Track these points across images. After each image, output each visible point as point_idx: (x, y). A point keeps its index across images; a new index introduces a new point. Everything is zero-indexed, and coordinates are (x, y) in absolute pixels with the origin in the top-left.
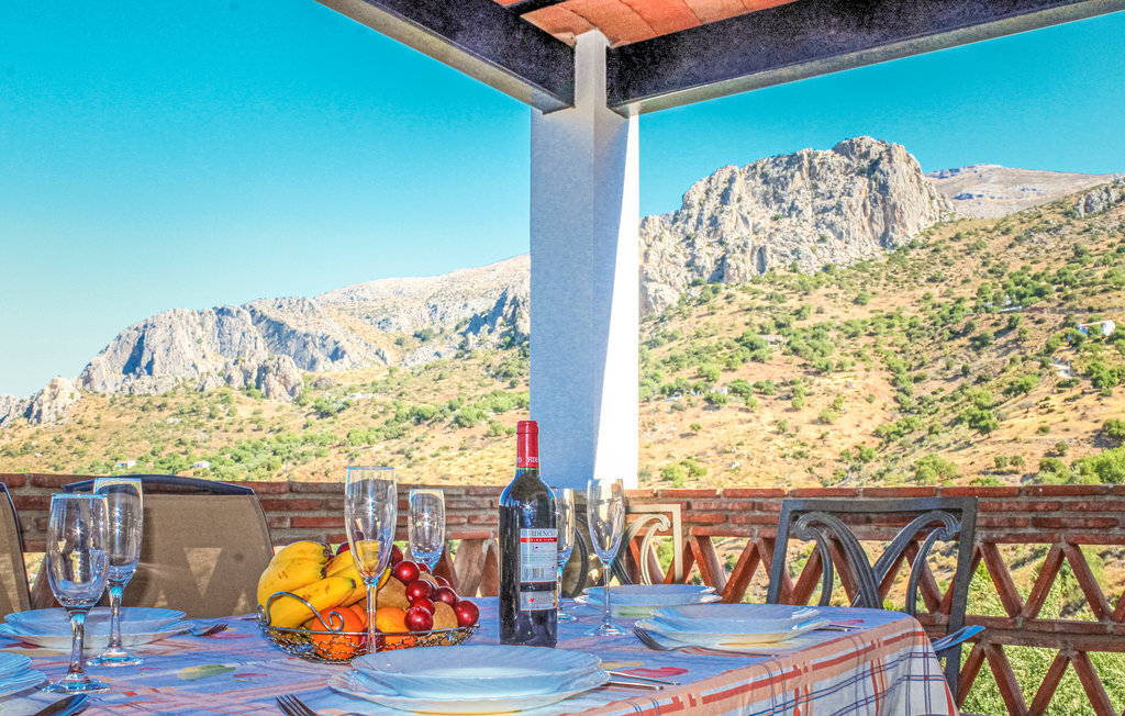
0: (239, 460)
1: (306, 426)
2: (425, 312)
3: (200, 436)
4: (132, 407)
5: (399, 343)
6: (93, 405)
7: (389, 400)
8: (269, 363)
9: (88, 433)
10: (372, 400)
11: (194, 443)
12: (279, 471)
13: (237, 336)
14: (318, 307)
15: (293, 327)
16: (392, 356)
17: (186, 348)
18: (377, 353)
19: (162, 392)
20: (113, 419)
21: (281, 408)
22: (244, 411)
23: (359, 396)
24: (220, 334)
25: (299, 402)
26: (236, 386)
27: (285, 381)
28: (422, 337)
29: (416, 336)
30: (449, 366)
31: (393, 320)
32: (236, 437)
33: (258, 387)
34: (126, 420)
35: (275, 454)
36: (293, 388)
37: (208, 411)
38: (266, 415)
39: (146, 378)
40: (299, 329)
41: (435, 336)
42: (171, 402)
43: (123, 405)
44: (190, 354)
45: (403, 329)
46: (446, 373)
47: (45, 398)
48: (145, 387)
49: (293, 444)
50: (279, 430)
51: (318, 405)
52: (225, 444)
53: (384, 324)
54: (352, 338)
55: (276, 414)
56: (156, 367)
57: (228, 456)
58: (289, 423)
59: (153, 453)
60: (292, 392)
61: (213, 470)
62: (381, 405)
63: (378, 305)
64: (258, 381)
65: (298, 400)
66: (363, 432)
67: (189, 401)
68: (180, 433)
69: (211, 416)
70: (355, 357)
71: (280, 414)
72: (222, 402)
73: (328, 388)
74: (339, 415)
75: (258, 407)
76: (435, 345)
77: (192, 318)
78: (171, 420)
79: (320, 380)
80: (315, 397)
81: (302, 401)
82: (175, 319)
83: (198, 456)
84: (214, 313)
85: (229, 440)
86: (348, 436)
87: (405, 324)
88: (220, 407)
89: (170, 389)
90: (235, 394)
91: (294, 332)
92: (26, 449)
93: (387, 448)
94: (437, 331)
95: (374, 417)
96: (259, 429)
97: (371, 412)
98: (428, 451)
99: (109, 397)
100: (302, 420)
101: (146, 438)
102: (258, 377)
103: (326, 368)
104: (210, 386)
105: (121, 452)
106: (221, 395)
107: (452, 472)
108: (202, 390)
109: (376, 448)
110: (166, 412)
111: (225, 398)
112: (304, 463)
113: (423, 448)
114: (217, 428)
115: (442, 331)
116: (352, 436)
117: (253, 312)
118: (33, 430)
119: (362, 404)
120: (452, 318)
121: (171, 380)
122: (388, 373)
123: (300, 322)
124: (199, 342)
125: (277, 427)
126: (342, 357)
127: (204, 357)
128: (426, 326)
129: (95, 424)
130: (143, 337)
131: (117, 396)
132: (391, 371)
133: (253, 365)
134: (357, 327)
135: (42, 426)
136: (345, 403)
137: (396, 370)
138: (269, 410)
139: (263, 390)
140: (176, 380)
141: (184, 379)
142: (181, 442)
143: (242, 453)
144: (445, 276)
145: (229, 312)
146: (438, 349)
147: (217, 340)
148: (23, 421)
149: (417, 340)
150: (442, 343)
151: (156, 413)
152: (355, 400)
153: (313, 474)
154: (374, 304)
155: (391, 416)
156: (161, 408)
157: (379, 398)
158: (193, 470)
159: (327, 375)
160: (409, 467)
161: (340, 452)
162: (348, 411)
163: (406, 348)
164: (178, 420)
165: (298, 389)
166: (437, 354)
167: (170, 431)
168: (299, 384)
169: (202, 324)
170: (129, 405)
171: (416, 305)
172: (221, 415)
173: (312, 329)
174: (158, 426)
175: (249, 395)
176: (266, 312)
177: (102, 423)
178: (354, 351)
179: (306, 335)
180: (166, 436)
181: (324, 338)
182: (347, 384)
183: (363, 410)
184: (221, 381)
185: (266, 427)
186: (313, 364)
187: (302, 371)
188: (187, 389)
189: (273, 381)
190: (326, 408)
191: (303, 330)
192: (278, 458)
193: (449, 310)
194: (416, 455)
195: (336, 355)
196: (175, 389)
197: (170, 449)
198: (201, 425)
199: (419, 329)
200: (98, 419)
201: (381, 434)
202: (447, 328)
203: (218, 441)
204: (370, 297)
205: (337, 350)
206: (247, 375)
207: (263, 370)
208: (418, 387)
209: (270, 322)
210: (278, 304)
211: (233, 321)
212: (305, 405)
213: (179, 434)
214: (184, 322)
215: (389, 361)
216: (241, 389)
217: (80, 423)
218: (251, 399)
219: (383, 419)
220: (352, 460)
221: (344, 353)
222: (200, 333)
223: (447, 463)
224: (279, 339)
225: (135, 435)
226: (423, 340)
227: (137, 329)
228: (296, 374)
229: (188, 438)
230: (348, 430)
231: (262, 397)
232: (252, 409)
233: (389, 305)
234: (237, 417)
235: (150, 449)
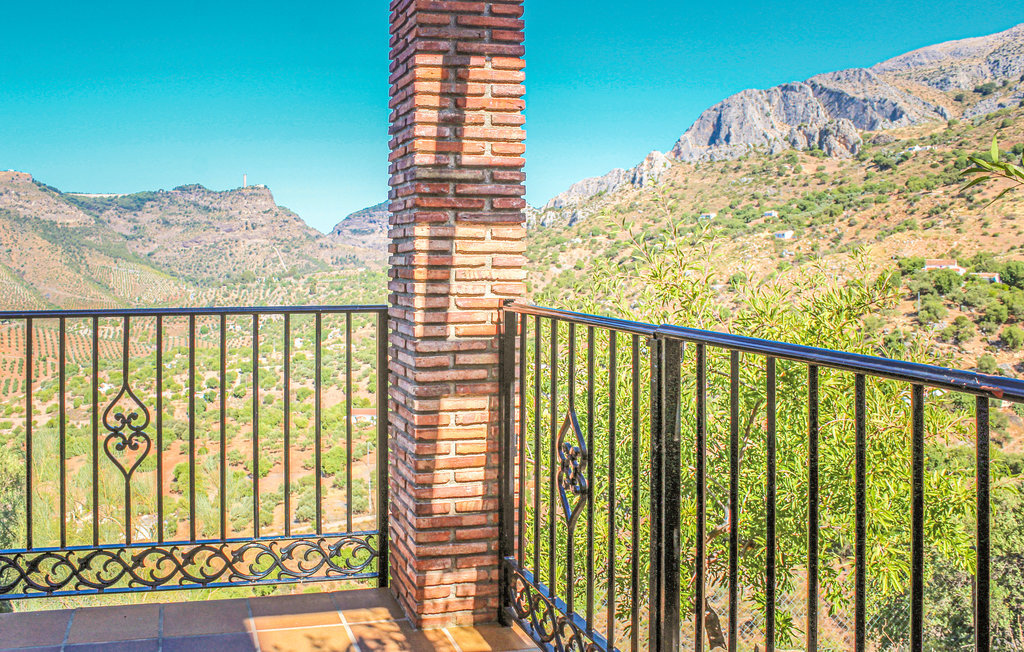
0: (804, 209)
1: (866, 178)
2: (986, 68)
3: (770, 190)
4: (713, 171)
5: (959, 99)
6: (681, 172)
7: (948, 150)
8: (830, 127)
9: (679, 193)
10: (931, 151)
11: (765, 197)
12: (841, 217)
13: (800, 107)
14: (874, 75)
15: (852, 95)
16: (951, 112)
17: (756, 122)
18: (935, 111)
19: (737, 157)
20: (697, 181)
21: (842, 164)
22: (808, 169)
23: (917, 148)
24: (786, 107)
25: (859, 158)
26: (801, 147)
27: (844, 140)
28: (984, 91)
29: (976, 90)
30: (1013, 115)
31: (951, 79)
32: (801, 190)
33: (821, 148)
34: (707, 181)
35: (837, 202)
36: (853, 146)
37: (776, 170)
38: (828, 171)
39: (723, 147)
40: (857, 96)
41: (998, 89)
42: (744, 164)
43: (705, 169)
44: (760, 126)
45: (963, 87)
46: (1009, 120)
47: (644, 168)
48: (723, 154)
49: (854, 194)
50: (841, 183)
51: (877, 158)
52: (792, 196)
53: (943, 84)
54: (909, 99)
55: (838, 169)
56: (732, 138)
57: (794, 206)
58: (849, 176)
59: (731, 207)
60: (852, 150)
61: (781, 218)
62: (941, 155)
63: (934, 68)
64: (820, 143)
65: (858, 156)
66: (923, 179)
67: (759, 163)
68: (753, 189)
69: (780, 175)
70: (912, 115)
71: (842, 168)
72: (788, 162)
73: (886, 144)
74: (898, 167)
75: (820, 164)
76: (999, 97)
77: (760, 96)
78: (745, 179)
79: (878, 137)
80: (874, 152)
81: (862, 157)
82: (747, 99)
83: (769, 206)
84: (779, 90)
85: (796, 193)
86: (906, 184)
87: (964, 82)
88: (787, 166)
89: (743, 154)
90: (800, 155)
91: (852, 99)
92: (632, 207)
93: (946, 193)
94: (1000, 84)
95: (933, 166)
96: (823, 183)
97: (929, 161)
98: (990, 194)
99: (693, 165)
100: (862, 173)
101: (725, 194)
102: (820, 139)
103: (885, 128)
104: (778, 150)
105: (704, 206)
106: (787, 157)
107: (1017, 212)
108: (771, 153)
109: (935, 193)
110: (741, 173)
111: (791, 159)
112: (864, 210)
113: (984, 190)
114: (785, 184)
115: (1005, 83)
116: (911, 183)
117: (814, 86)
118: (636, 193)
119: (921, 155)
120: (1017, 71)
121: (743, 147)
122: (946, 126)
123: (858, 90)
124: (767, 115)
125: (838, 180)
126: (901, 116)
127: (772, 127)
128: (987, 81)
129: (684, 186)
130: (720, 116)
131: (700, 163)
132: (949, 124)
133: (815, 129)
134: (914, 89)
135: (643, 189)
136: (903, 156)
137: (955, 123)
138: (830, 166)
139: (825, 150)
140: (748, 147)
141: (754, 146)
142: (754, 197)
143: (806, 203)
144: (1006, 32)
145: (792, 89)
146: (1000, 101)
147: (783, 112)
148: (628, 187)
149: (978, 96)
150: (1005, 95)
151: (731, 174)
152: (912, 152)
153: (873, 218)
154: (931, 67)
155: (951, 164)
156: (737, 169)
157: (936, 149)
158: (764, 218)
159: (884, 133)
160: (970, 209)
161: (899, 199)
162: (906, 163)
163: (966, 103)
164: (751, 179)
165: (857, 147)
166: (1000, 105)
167: (744, 188)
168: (858, 143)
169: (769, 101)
170: (710, 169)
171: (975, 63)
172: (787, 173)
173: (869, 95)
174: (734, 185)
175: (812, 155)
176: (825, 85)
177: (688, 185)
178: (911, 110)
179: (865, 101)
180: (741, 193)
181: (882, 101)
182: (905, 139)
183: (921, 161)
184: (787, 145)
185: (828, 181)
186: (873, 124)
187: (860, 131)
188: (758, 153)
189: (833, 141)
190: (885, 161)
191: (861, 96)
192: (840, 206)
193: (1013, 64)
194: (977, 198)
195: (895, 115)
196: (747, 154)
197: (745, 202)
198: (771, 182)
199: (980, 84)
200: (686, 181)
201: (940, 180)
202: (1010, 80)
203: (785, 195)
204: (926, 61)
205: (895, 112)
206: (810, 137)
207: (824, 133)
208: (979, 136)
209: (831, 93)
210: (836, 77)
211: (796, 95)
212: (864, 159)
213: (752, 191)
214: (754, 100)
215: (948, 116)
216: (804, 150)
217: (672, 185)
218: (815, 159)
219: (942, 167)
220: (911, 204)
221: (903, 113)
222: (767, 108)
223: (1012, 204)
224: (839, 106)
225: (716, 193)
226: (985, 94)
227: (715, 110)
228: (855, 134)
229: (760, 193)
230: (906, 179)
231: (824, 155)
232: (815, 167)
233: (946, 66)
234: (802, 174)
235: (728, 203)
